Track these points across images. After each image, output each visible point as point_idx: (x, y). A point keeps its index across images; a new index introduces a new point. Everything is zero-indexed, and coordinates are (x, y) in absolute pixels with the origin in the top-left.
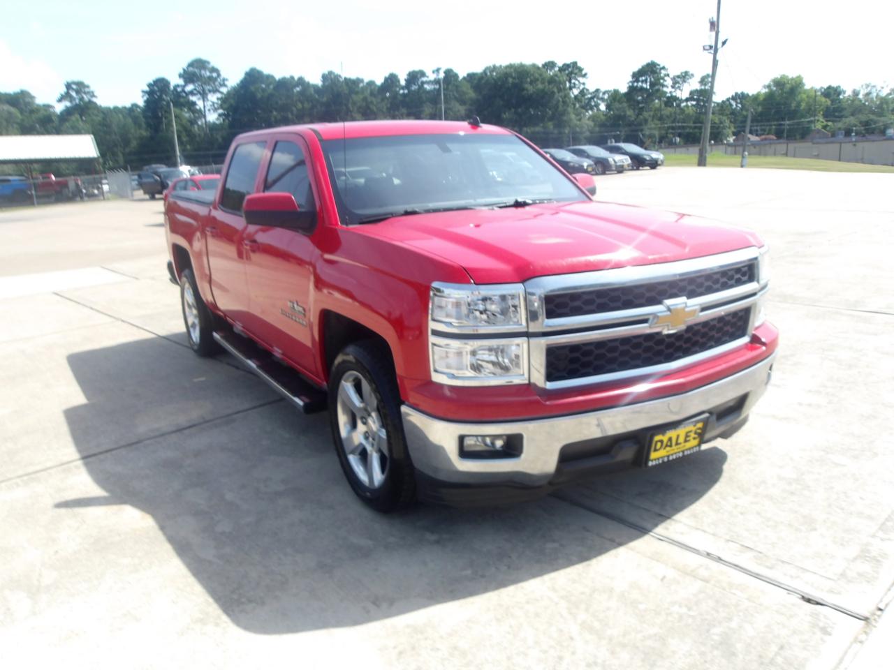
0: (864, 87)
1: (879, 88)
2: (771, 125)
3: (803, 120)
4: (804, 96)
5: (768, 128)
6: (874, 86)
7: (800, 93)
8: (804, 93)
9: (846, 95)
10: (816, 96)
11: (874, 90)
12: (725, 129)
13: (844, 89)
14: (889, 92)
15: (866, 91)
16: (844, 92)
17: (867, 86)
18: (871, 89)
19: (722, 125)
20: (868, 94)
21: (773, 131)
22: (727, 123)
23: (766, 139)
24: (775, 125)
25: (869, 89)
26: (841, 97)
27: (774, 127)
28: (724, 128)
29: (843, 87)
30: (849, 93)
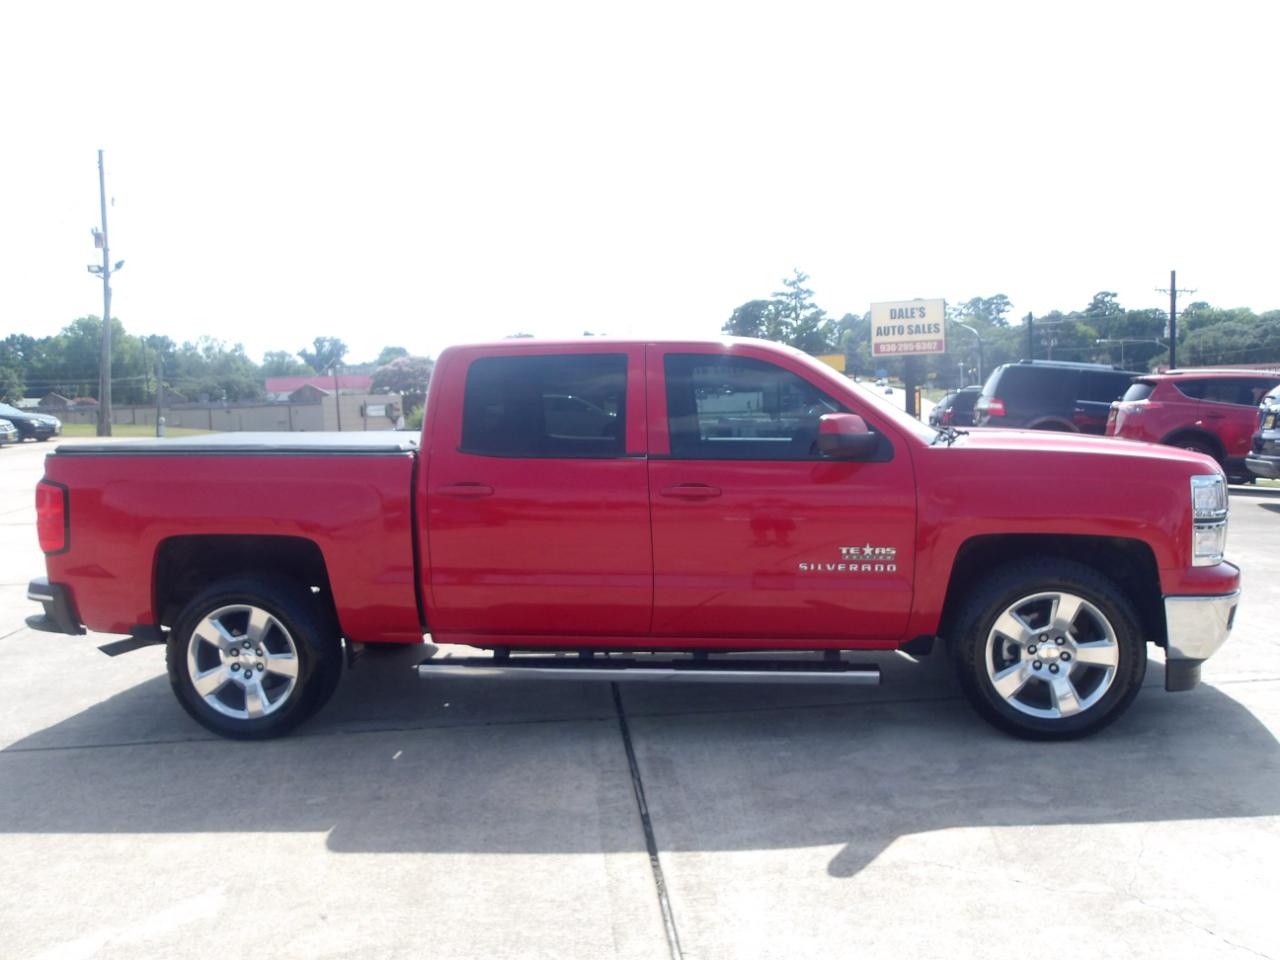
0: (203, 339)
1: (221, 343)
2: (84, 384)
3: (129, 378)
4: (126, 346)
5: (78, 387)
6: (215, 340)
7: (120, 342)
8: (127, 342)
9: (177, 348)
10: (143, 347)
11: (215, 344)
12: (13, 387)
13: (174, 341)
14: (234, 347)
15: (205, 345)
16: (175, 346)
17: (207, 338)
18: (212, 343)
19: (7, 381)
20: (208, 349)
21: (87, 392)
22: (15, 378)
23: (82, 403)
24: (89, 383)
25: (209, 342)
26: (171, 350)
27: (87, 386)
28: (11, 385)
29: (172, 338)
30: (179, 346)
